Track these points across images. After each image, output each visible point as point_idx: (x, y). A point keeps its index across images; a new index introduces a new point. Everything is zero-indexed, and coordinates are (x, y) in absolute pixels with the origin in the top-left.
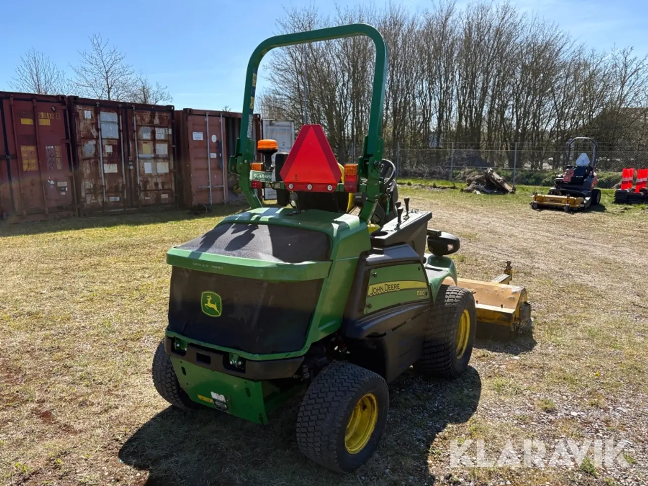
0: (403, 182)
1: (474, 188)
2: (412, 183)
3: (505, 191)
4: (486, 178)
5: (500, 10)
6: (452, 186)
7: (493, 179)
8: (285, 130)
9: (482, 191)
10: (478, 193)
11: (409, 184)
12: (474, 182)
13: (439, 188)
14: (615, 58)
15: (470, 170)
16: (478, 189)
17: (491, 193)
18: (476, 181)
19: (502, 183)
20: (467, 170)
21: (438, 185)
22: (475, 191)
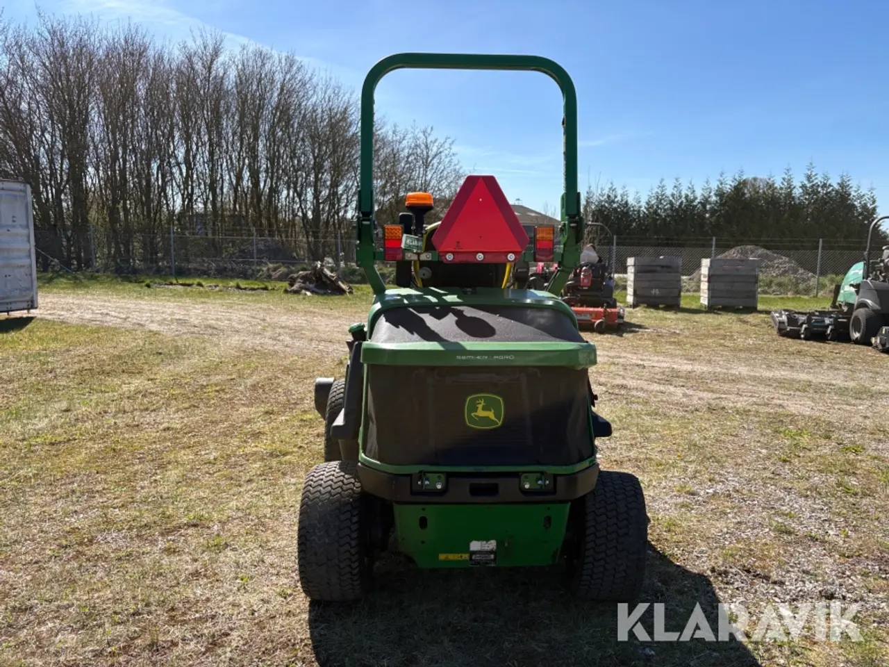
0: (188, 282)
1: (302, 288)
2: (204, 283)
3: (342, 292)
4: (315, 274)
5: (283, 61)
6: (263, 286)
7: (326, 276)
8: (15, 196)
9: (312, 292)
10: (309, 294)
11: (200, 285)
12: (299, 280)
13: (245, 289)
14: (416, 138)
15: (276, 265)
16: (307, 289)
17: (325, 294)
18: (301, 279)
19: (336, 281)
20: (271, 266)
21: (243, 286)
22: (303, 291)
